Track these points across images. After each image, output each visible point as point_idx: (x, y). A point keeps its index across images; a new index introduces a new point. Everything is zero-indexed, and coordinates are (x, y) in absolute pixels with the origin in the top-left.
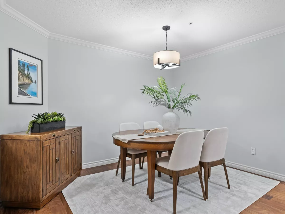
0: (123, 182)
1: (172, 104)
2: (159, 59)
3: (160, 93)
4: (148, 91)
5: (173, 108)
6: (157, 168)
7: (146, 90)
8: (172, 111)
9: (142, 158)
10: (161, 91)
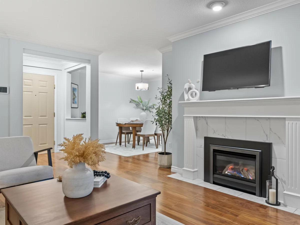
0: (120, 146)
1: (145, 108)
2: (138, 87)
3: (139, 103)
4: (133, 102)
5: (145, 110)
6: (137, 135)
7: (132, 101)
8: (145, 112)
9: (129, 135)
10: (139, 102)
